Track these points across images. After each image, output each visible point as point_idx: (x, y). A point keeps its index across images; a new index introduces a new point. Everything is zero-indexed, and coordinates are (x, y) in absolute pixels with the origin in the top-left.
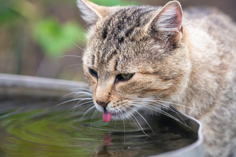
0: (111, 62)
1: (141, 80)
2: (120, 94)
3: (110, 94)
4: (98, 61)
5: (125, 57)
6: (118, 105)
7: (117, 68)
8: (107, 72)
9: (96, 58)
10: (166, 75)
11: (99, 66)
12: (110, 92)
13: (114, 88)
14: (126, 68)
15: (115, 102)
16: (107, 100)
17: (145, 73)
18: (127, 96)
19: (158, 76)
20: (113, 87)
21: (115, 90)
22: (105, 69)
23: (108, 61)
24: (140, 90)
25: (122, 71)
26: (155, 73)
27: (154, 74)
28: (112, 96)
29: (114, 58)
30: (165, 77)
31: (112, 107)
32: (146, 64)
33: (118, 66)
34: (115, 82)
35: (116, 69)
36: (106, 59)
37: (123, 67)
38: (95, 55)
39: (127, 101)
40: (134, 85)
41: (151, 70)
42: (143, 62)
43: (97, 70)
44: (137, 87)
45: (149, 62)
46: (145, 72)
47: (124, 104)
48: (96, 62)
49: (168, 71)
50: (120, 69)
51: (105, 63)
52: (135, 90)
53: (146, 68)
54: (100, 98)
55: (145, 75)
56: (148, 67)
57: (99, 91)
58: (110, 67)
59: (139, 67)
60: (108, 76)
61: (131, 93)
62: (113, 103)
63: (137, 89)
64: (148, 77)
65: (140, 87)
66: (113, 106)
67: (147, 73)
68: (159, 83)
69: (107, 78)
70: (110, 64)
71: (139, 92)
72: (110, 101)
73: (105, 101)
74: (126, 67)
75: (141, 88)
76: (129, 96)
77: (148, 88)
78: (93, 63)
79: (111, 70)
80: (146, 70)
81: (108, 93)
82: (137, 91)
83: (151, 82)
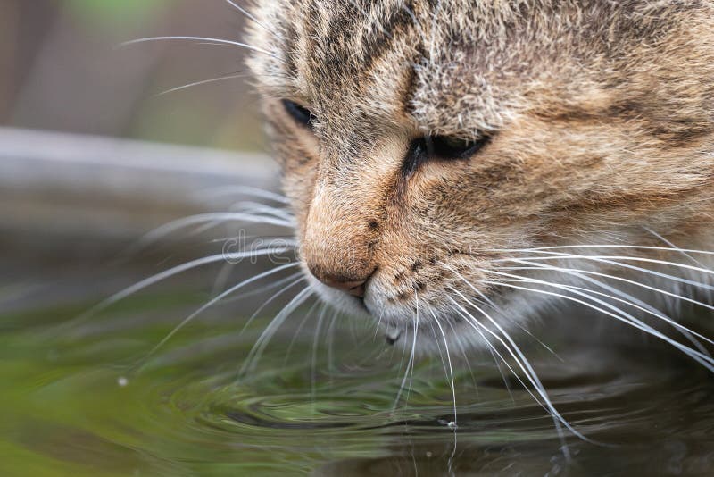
0: (383, 69)
1: (541, 151)
2: (426, 223)
3: (373, 225)
4: (311, 55)
5: (454, 39)
6: (421, 287)
7: (416, 103)
8: (364, 115)
9: (302, 44)
10: (684, 113)
11: (317, 86)
12: (374, 214)
13: (399, 195)
14: (465, 105)
15: (402, 269)
16: (364, 263)
17: (563, 117)
18: (466, 235)
19: (638, 126)
20: (394, 190)
21: (402, 206)
22: (354, 102)
23: (368, 62)
24: (537, 207)
25: (444, 121)
26: (622, 111)
27: (614, 115)
28: (387, 237)
29: (400, 47)
30: (682, 122)
31: (391, 300)
32: (569, 66)
33: (421, 93)
34: (409, 165)
35: (409, 108)
36: (357, 47)
37: (450, 102)
38: (299, 27)
39: (463, 261)
40: (501, 179)
41: (594, 96)
42: (554, 58)
43: (310, 101)
44: (520, 191)
45: (583, 58)
46: (561, 110)
47: (448, 282)
48: (301, 62)
49: (692, 90)
50: (432, 108)
51: (354, 71)
52: (506, 203)
53: (570, 86)
54: (327, 251)
55: (560, 125)
56: (581, 81)
57: (323, 215)
58: (382, 94)
59: (533, 85)
60: (369, 135)
61: (483, 222)
62: (391, 279)
63: (519, 200)
64: (576, 137)
65: (538, 191)
66: (393, 293)
67: (577, 115)
68: (643, 163)
69: (361, 145)
70: (376, 76)
71: (532, 217)
72: (376, 269)
73: (355, 267)
74: (467, 98)
75: (542, 196)
76: (473, 234)
77: (587, 193)
78: (292, 68)
79: (385, 106)
80: (569, 102)
81: (363, 226)
82: (521, 211)
83: (597, 161)
